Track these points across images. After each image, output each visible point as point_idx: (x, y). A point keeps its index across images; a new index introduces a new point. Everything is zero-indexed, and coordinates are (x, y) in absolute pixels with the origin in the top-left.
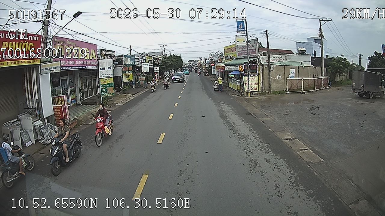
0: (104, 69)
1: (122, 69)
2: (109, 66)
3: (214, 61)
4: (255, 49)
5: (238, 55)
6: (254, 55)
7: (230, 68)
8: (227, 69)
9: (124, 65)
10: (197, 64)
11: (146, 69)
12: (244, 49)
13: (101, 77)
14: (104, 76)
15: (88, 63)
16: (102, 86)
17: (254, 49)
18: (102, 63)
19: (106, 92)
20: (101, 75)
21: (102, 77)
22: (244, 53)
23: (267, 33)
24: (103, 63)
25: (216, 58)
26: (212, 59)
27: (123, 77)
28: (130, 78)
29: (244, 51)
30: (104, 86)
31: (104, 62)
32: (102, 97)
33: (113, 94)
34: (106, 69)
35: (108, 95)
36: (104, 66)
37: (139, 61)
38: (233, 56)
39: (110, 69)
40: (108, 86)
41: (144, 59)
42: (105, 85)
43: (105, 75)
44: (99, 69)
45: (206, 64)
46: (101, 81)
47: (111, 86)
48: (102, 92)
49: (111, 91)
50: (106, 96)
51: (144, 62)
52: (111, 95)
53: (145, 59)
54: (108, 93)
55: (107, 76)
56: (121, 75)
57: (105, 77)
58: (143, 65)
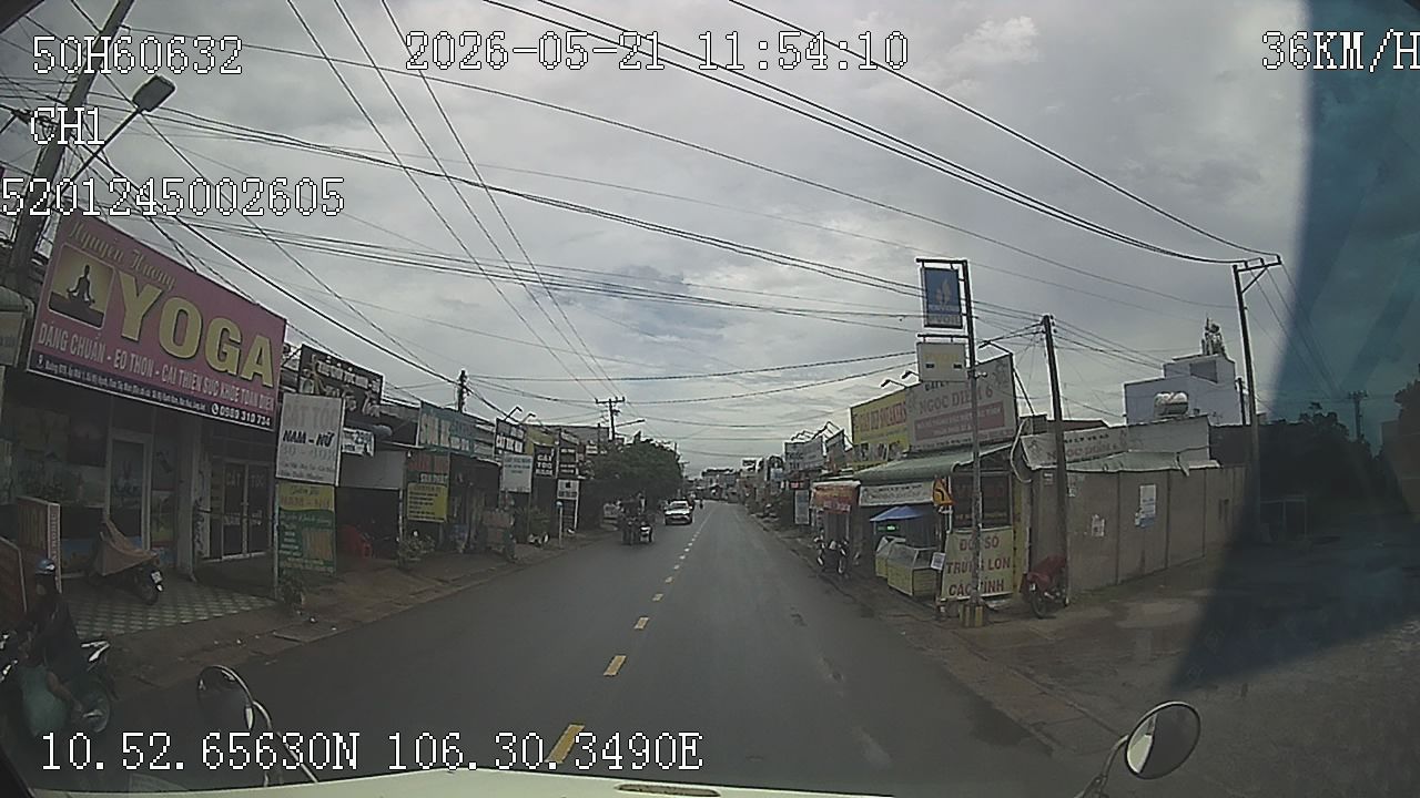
0: (302, 439)
1: (406, 464)
2: (324, 429)
3: (807, 472)
4: (1001, 403)
5: (918, 439)
6: (990, 433)
7: (882, 493)
8: (868, 499)
9: (417, 446)
10: (737, 485)
11: (517, 478)
12: (943, 411)
13: (282, 473)
14: (298, 470)
15: (230, 392)
16: (283, 516)
17: (993, 405)
18: (296, 406)
19: (297, 547)
20: (287, 465)
21: (288, 475)
22: (943, 426)
23: (1048, 332)
24: (300, 413)
25: (814, 456)
26: (797, 461)
27: (405, 495)
28: (436, 506)
29: (943, 416)
30: (294, 517)
31: (304, 408)
32: (280, 570)
33: (327, 564)
34: (312, 441)
35: (304, 564)
36: (302, 425)
37: (491, 445)
38: (890, 446)
39: (327, 445)
40: (310, 525)
41: (515, 438)
42: (298, 513)
43: (302, 466)
44: (281, 436)
45: (768, 486)
46: (282, 491)
47: (323, 526)
48: (283, 546)
49: (319, 547)
50: (296, 566)
51: (514, 452)
52: (317, 568)
53: (521, 437)
54: (305, 556)
55: (309, 476)
56: (401, 485)
57: (301, 476)
58: (510, 460)
